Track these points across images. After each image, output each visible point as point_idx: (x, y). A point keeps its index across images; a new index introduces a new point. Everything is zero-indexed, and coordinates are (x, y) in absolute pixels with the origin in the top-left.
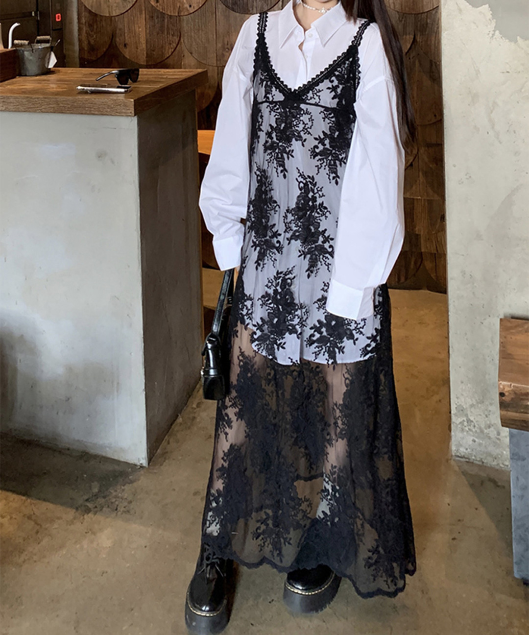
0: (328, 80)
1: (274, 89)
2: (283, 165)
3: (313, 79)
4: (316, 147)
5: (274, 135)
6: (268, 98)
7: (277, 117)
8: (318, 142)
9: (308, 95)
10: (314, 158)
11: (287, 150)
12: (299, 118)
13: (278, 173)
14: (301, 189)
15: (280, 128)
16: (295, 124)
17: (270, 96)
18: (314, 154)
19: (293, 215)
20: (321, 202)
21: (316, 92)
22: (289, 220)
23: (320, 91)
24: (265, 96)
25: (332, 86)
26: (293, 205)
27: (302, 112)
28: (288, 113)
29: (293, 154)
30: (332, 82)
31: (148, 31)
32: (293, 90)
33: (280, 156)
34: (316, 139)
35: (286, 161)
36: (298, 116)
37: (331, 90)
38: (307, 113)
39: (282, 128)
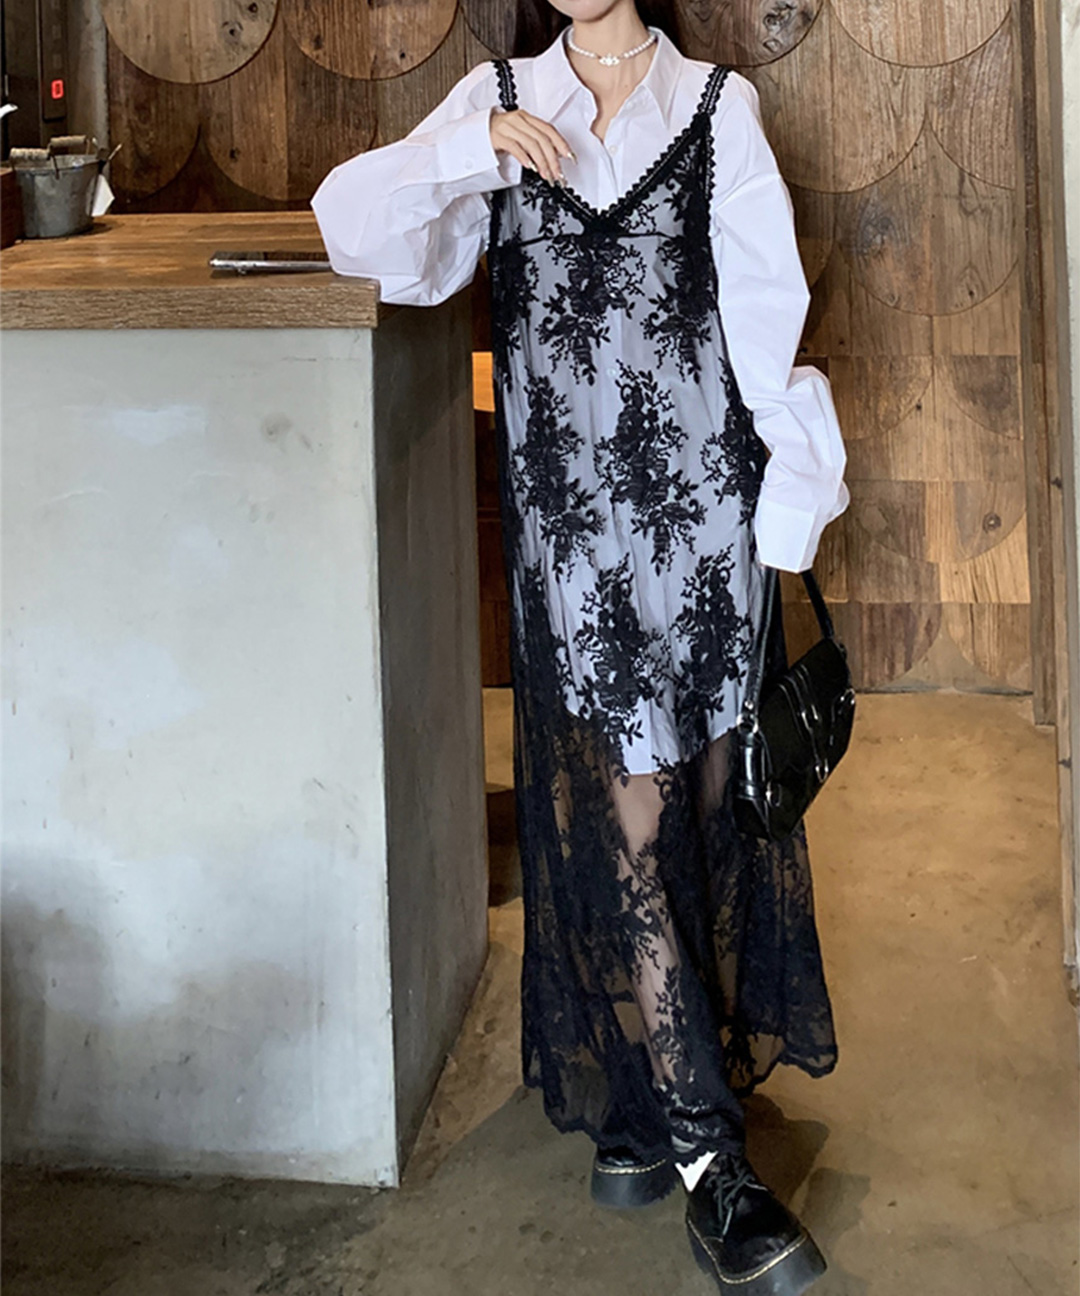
0: (663, 185)
2: (587, 360)
11: (596, 329)
16: (609, 276)
19: (611, 451)
21: (644, 210)
25: (673, 195)
27: (622, 254)
31: (292, 120)
37: (671, 203)
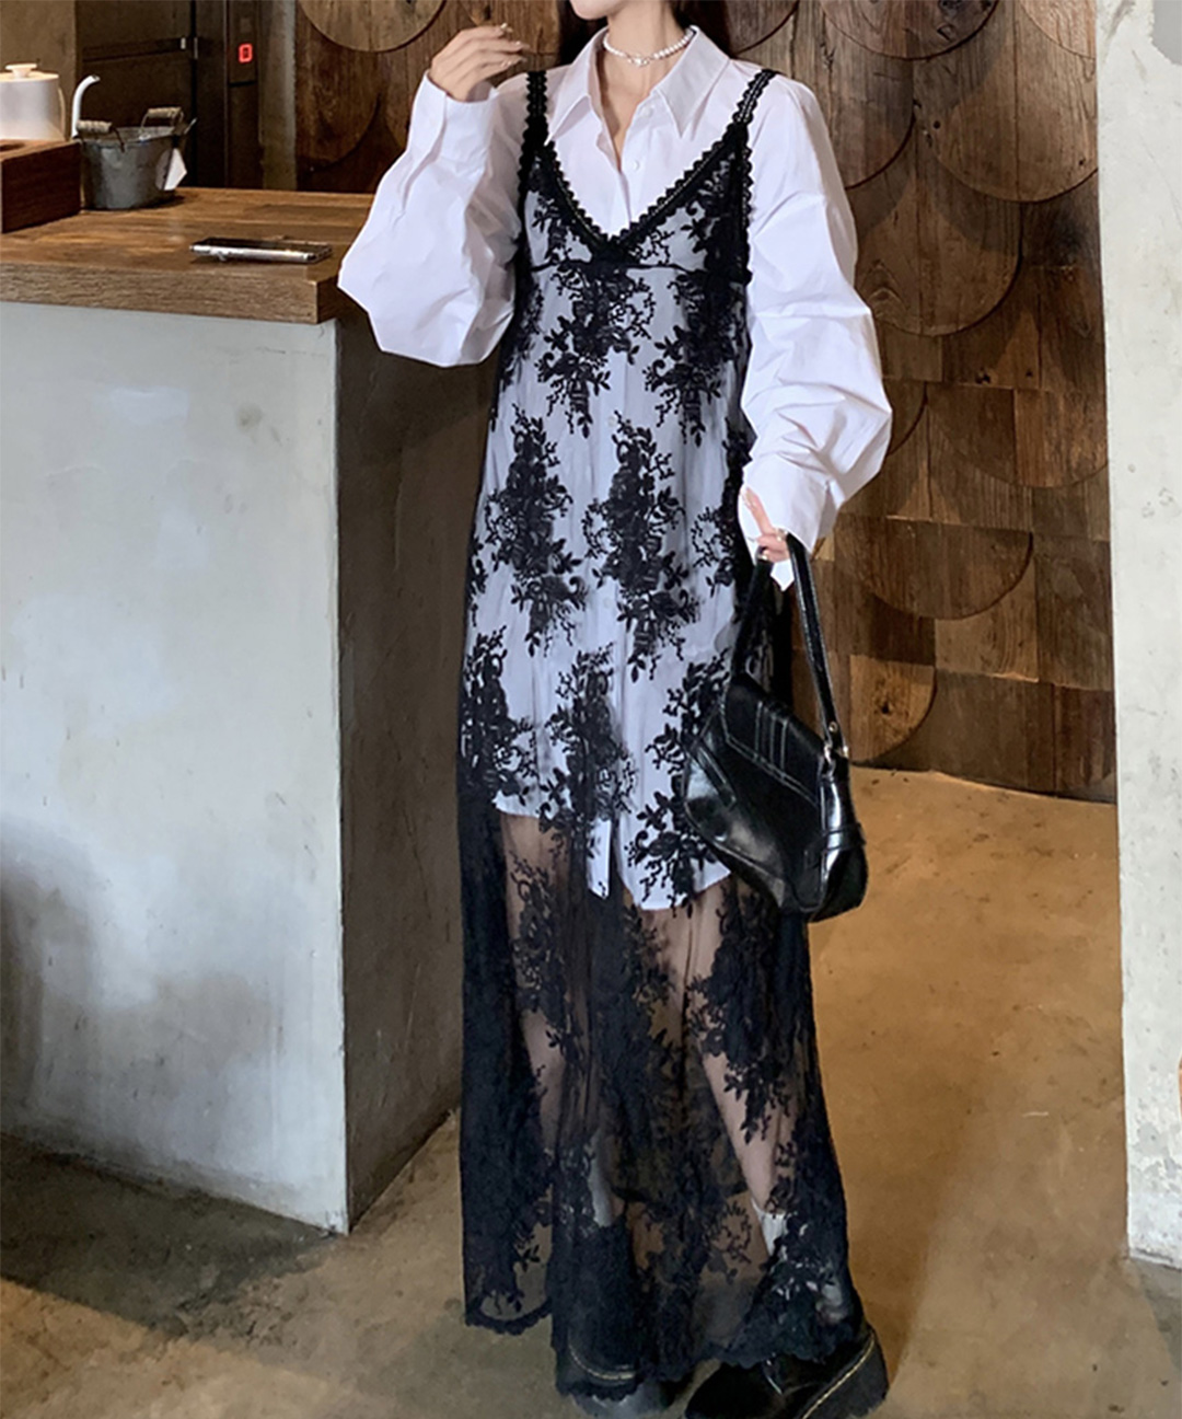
0: (684, 210)
1: (569, 236)
2: (584, 408)
3: (651, 209)
4: (660, 364)
5: (569, 341)
6: (556, 257)
7: (575, 299)
8: (662, 352)
9: (642, 246)
10: (653, 389)
11: (596, 373)
12: (624, 300)
13: (572, 426)
14: (621, 459)
15: (582, 325)
16: (614, 313)
17: (560, 252)
18: (654, 381)
19: (604, 517)
20: (664, 489)
21: (658, 238)
22: (595, 530)
23: (667, 236)
24: (549, 253)
25: (694, 221)
26: (604, 497)
27: (631, 288)
28: (600, 291)
29: (607, 382)
30: (692, 212)
32: (610, 237)
33: (579, 386)
34: (659, 346)
35: (592, 398)
36: (623, 296)
37: (690, 231)
38: (642, 288)
39: (586, 324)
